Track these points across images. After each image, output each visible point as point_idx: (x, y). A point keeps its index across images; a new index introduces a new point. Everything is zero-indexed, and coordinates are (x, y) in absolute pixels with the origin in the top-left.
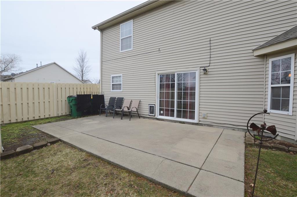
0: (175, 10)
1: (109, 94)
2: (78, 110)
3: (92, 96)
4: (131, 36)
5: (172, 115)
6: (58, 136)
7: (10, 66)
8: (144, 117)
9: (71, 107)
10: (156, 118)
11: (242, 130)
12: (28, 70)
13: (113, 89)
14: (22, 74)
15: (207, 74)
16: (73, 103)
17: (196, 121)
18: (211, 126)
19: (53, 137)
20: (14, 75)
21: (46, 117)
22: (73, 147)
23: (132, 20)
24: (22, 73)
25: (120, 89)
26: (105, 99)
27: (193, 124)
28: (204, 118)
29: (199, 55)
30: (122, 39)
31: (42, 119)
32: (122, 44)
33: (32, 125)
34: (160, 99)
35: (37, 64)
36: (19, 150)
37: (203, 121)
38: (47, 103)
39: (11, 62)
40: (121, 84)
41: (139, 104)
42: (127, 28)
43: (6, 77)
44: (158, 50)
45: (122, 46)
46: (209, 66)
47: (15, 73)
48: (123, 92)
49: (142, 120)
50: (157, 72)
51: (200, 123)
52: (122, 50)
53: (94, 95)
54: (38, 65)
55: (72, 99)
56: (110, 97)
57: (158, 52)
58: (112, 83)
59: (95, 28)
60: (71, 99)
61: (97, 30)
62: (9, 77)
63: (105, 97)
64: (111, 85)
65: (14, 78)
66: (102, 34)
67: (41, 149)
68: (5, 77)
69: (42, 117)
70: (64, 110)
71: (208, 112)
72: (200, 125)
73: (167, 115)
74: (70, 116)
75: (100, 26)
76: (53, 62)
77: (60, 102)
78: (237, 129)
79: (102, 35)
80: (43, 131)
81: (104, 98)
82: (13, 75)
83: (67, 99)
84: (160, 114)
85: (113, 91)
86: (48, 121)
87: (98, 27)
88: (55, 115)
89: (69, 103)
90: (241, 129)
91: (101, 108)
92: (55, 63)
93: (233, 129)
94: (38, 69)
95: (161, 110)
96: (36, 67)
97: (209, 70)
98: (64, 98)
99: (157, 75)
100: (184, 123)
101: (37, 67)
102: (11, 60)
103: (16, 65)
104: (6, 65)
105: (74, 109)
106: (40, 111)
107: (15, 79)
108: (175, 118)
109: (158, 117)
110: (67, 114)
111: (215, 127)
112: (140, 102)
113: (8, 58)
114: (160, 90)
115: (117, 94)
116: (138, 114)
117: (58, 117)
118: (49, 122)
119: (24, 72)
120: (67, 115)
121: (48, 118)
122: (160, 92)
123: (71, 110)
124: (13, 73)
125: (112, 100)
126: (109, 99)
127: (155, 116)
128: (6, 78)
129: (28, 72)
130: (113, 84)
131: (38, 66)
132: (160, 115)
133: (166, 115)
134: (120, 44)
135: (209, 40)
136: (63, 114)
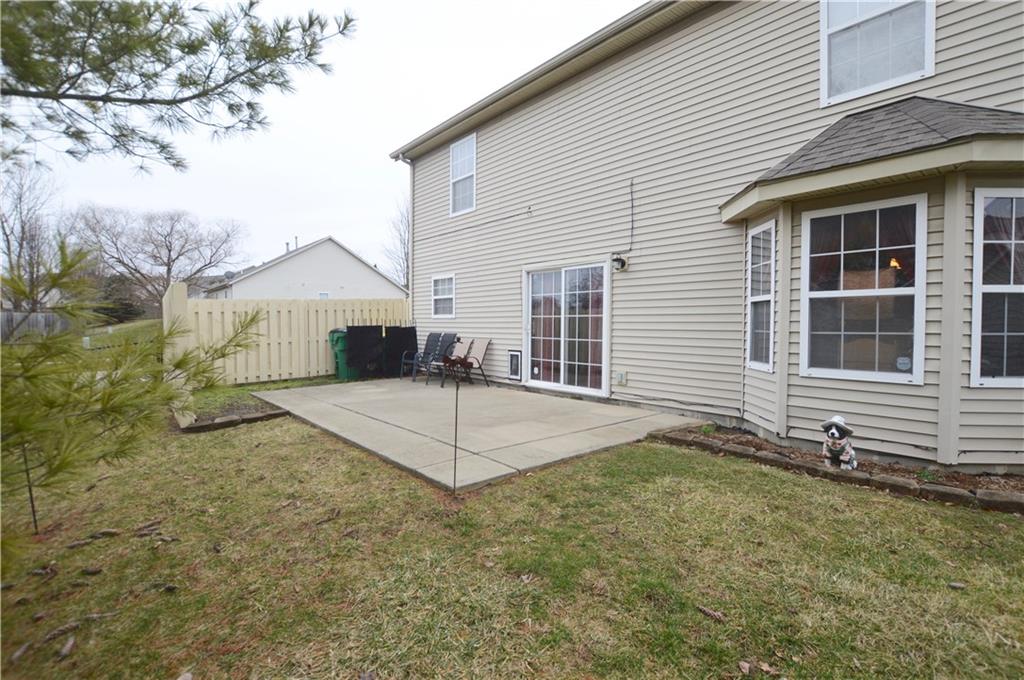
0: (561, 106)
1: (427, 324)
2: (350, 362)
3: (384, 329)
4: (472, 176)
5: (557, 380)
6: (288, 408)
7: (222, 251)
8: (500, 385)
9: (336, 357)
10: (524, 386)
11: (700, 415)
12: (266, 261)
13: (436, 312)
14: (251, 272)
15: (625, 271)
16: (340, 346)
17: (603, 393)
18: (635, 406)
19: (280, 408)
20: (232, 277)
21: (283, 378)
22: (304, 422)
23: (475, 134)
24: (253, 267)
25: (451, 313)
26: (418, 338)
27: (600, 400)
28: (620, 384)
29: (610, 222)
30: (454, 184)
31: (274, 382)
32: (454, 195)
33: (252, 391)
34: (533, 335)
35: (287, 244)
36: (217, 421)
37: (621, 393)
38: (285, 345)
39: (225, 241)
40: (452, 299)
41: (487, 349)
42: (464, 155)
43: (213, 283)
44: (526, 210)
45: (454, 201)
46: (631, 250)
47: (233, 269)
48: (457, 320)
49: (493, 389)
50: (525, 267)
51: (613, 397)
52: (454, 211)
53: (390, 328)
54: (290, 245)
55: (338, 338)
56: (428, 334)
57: (526, 216)
58: (435, 295)
59: (396, 158)
60: (336, 335)
61: (400, 162)
62: (220, 282)
63: (418, 333)
64: (433, 303)
65: (231, 285)
66: (414, 169)
67: (253, 424)
68: (213, 280)
69: (275, 377)
70: (322, 363)
71: (628, 369)
72: (613, 404)
73: (547, 378)
74: (336, 377)
75: (408, 151)
76: (325, 236)
77: (313, 346)
78: (689, 413)
79: (414, 174)
80: (267, 400)
81: (415, 336)
82: (230, 276)
83: (328, 338)
84: (534, 377)
85: (437, 316)
86: (285, 385)
87: (403, 154)
88: (303, 375)
89: (333, 346)
90: (698, 412)
91: (403, 360)
92: (330, 239)
93: (682, 412)
94: (290, 256)
95: (534, 364)
96: (284, 252)
97: (632, 261)
98: (324, 336)
99: (524, 274)
100: (579, 397)
101: (289, 253)
102: (225, 235)
103: (236, 249)
104: (214, 250)
105: (342, 361)
106: (270, 363)
107: (234, 287)
108: (561, 386)
109: (527, 384)
110: (329, 373)
111: (646, 407)
112: (489, 343)
113: (217, 229)
114: (533, 314)
115: (442, 324)
116: (483, 375)
117: (309, 379)
118: (287, 388)
119: (257, 265)
120: (328, 376)
121: (286, 380)
122: (533, 319)
123: (337, 363)
124: (229, 272)
125: (433, 338)
126: (426, 338)
127: (520, 380)
128: (214, 286)
129: (267, 267)
130: (436, 300)
131: (291, 249)
132: (532, 378)
133: (544, 379)
134: (451, 197)
135: (629, 183)
136: (321, 374)
